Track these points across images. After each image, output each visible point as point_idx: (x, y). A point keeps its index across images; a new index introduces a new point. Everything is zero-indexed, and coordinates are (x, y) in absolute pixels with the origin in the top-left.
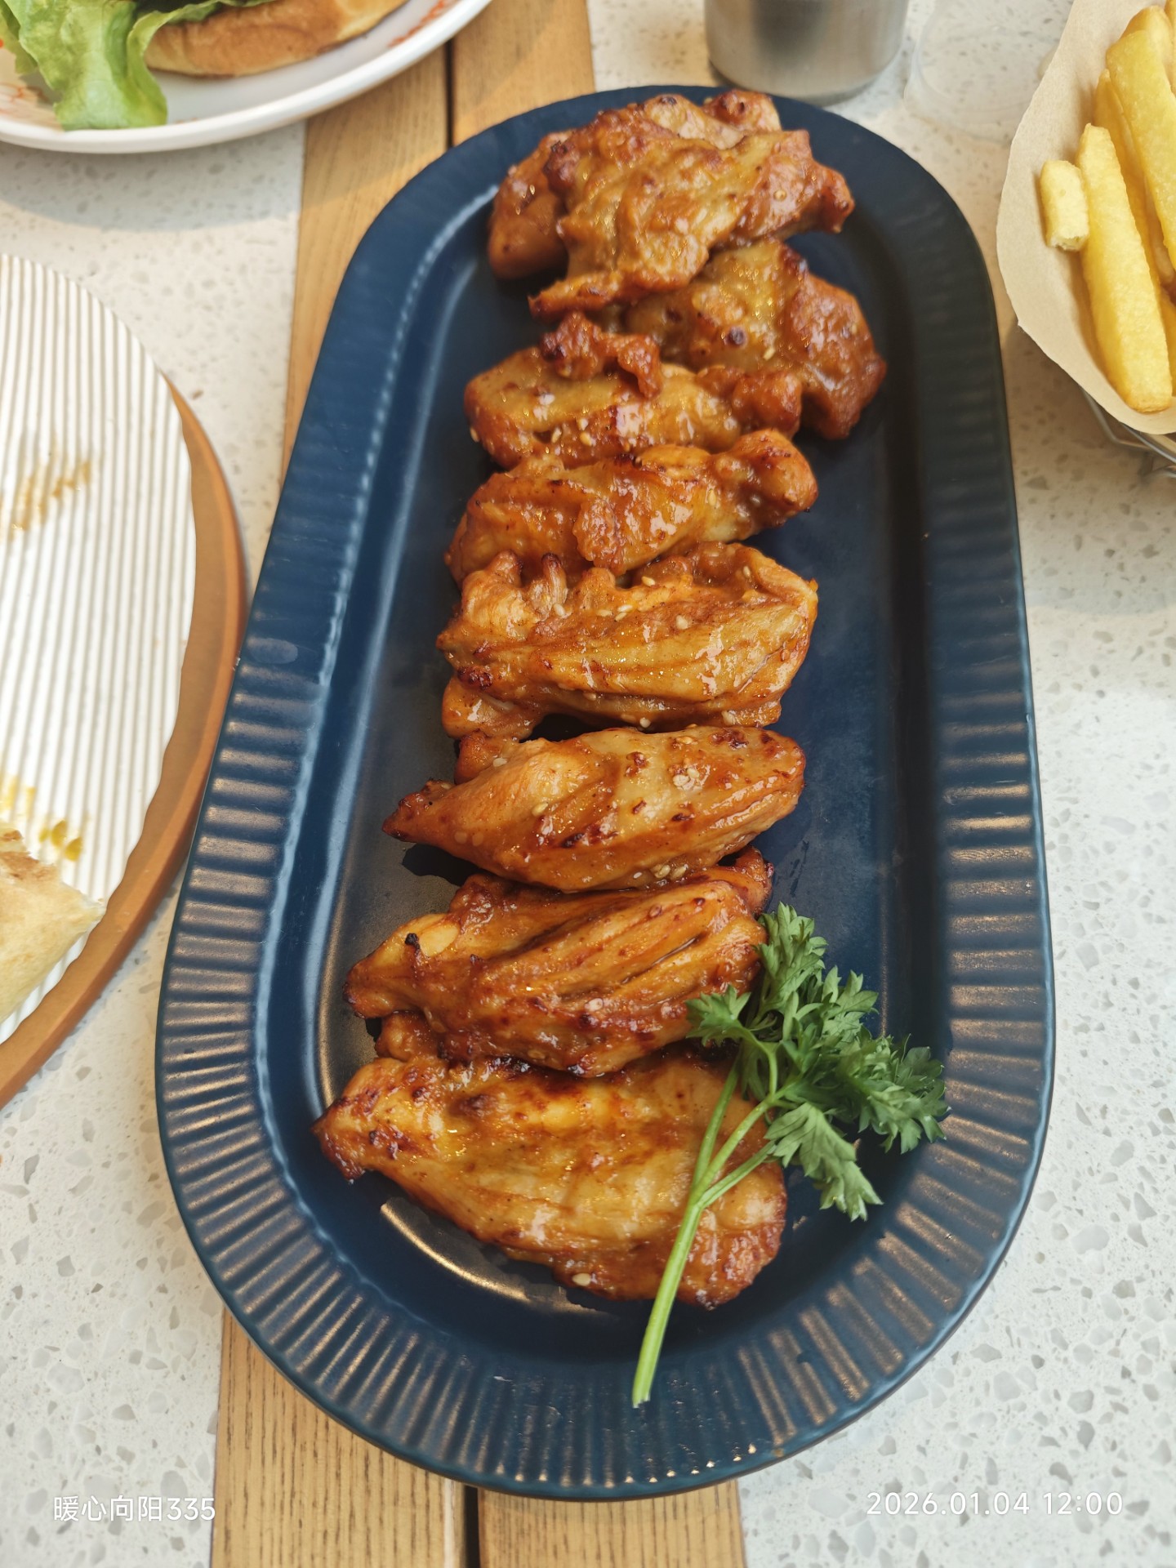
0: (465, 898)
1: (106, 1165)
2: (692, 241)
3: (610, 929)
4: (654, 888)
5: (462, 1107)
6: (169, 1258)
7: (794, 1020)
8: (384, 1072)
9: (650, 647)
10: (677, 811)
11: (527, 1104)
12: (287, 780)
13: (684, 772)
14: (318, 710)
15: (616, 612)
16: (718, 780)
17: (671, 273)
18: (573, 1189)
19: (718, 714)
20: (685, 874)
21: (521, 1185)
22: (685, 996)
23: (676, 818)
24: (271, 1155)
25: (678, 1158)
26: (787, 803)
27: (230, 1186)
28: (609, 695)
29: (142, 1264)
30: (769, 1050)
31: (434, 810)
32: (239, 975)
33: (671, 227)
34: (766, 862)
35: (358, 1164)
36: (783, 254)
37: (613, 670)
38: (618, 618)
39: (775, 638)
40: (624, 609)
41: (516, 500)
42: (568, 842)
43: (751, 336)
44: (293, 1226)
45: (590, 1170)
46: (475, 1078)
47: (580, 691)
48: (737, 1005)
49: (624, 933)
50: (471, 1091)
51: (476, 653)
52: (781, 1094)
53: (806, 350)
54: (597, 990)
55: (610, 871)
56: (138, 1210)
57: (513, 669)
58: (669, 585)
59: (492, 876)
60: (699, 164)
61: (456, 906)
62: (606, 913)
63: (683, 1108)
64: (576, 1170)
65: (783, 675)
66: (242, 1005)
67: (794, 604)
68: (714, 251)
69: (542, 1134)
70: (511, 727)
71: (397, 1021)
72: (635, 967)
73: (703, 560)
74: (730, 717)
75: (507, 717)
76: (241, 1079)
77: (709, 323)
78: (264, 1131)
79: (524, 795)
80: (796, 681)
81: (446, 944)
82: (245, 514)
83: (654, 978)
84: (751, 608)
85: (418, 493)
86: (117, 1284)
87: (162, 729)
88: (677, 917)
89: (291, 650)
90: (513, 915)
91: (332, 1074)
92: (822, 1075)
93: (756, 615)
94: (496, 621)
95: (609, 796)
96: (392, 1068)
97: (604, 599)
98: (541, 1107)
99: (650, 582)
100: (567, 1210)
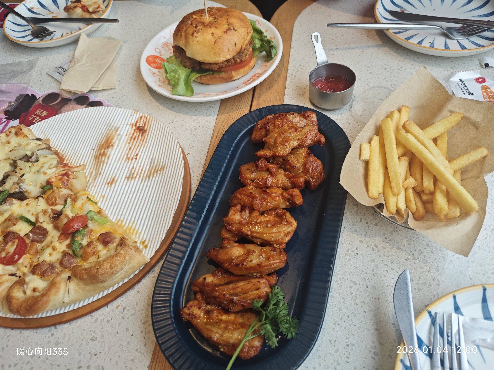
0: (217, 272)
1: (139, 311)
2: (288, 148)
3: (241, 284)
4: (253, 277)
5: (207, 313)
6: (147, 332)
7: (271, 308)
8: (194, 303)
9: (262, 229)
10: (259, 263)
11: (219, 314)
12: (189, 241)
13: (262, 256)
14: (198, 228)
15: (257, 221)
16: (268, 258)
17: (283, 153)
18: (224, 332)
19: (273, 244)
20: (260, 276)
21: (215, 329)
22: (252, 300)
23: (258, 265)
24: (171, 314)
25: (244, 330)
26: (282, 265)
27: (162, 318)
28: (253, 237)
29: (142, 332)
30: (264, 313)
31: (214, 253)
32: (172, 278)
33: (285, 144)
34: (277, 276)
35: (186, 319)
36: (307, 152)
37: (254, 232)
38: (257, 222)
39: (286, 232)
40: (259, 220)
41: (243, 195)
42: (237, 265)
43: (298, 167)
44: (172, 328)
45: (228, 329)
46: (211, 307)
47: (247, 235)
48: (261, 304)
49: (244, 285)
50: (209, 310)
51: (229, 224)
52: (265, 322)
53: (308, 172)
54: (237, 295)
55: (244, 272)
56: (143, 321)
57: (235, 228)
58: (269, 217)
59: (223, 269)
60: (293, 131)
61: (215, 273)
62: (241, 280)
63: (248, 321)
64: (225, 328)
65: (287, 239)
66: (171, 284)
67: (292, 226)
68: (292, 149)
69: (221, 320)
70: (233, 239)
71: (199, 293)
72: (244, 292)
73: (278, 212)
74: (275, 246)
75: (233, 237)
76: (168, 298)
77: (290, 163)
78: (170, 309)
79: (231, 254)
80: (289, 241)
81: (211, 280)
82: (193, 181)
83: (248, 295)
84: (283, 225)
85: (227, 185)
86: (136, 335)
87: (168, 226)
88: (254, 284)
89: (195, 215)
90: (225, 277)
91: (185, 301)
92: (274, 320)
93: (283, 227)
94: (234, 218)
95: (247, 258)
96: (196, 302)
97: (255, 217)
98: (222, 316)
99: (266, 215)
100: (222, 335)
